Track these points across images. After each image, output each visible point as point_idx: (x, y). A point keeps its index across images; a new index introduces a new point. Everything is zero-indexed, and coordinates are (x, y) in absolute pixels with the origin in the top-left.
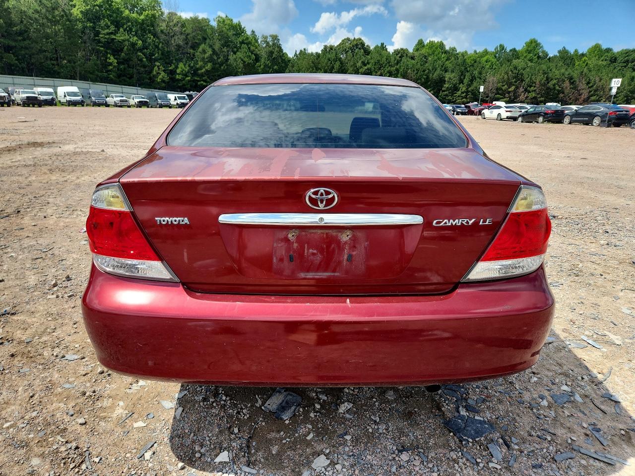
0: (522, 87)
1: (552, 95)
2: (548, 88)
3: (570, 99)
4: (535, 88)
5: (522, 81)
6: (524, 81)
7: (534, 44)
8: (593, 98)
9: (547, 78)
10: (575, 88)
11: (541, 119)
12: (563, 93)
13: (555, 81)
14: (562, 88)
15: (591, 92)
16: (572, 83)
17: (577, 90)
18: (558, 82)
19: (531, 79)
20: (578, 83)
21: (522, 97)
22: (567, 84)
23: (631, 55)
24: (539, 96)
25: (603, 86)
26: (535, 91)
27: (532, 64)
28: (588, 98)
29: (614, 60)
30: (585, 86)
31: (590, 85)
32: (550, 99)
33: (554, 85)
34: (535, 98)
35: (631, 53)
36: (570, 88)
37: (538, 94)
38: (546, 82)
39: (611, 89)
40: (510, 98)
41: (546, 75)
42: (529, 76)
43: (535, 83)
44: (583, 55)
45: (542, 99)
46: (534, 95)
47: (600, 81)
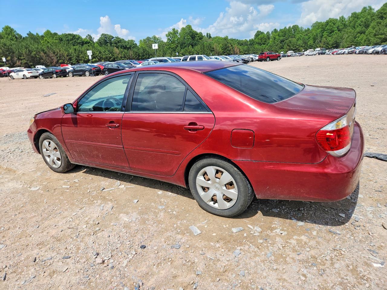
0: (15, 57)
1: (36, 61)
2: (32, 57)
3: (48, 62)
4: (24, 57)
5: (13, 53)
6: (15, 53)
7: (9, 30)
8: (60, 61)
9: (29, 51)
10: (48, 56)
11: (55, 76)
12: (43, 59)
13: (34, 53)
14: (40, 56)
15: (57, 58)
16: (45, 53)
17: (50, 57)
18: (37, 53)
19: (18, 51)
20: (48, 53)
21: (18, 63)
22: (42, 54)
23: (69, 37)
24: (29, 62)
25: (62, 54)
26: (24, 59)
27: (14, 42)
28: (58, 61)
29: (61, 40)
30: (53, 55)
31: (56, 54)
32: (36, 63)
33: (35, 55)
34: (26, 63)
35: (68, 36)
36: (46, 56)
37: (28, 61)
38: (29, 53)
39: (88, 56)
40: (10, 65)
41: (27, 49)
42: (16, 50)
43: (23, 54)
44: (42, 36)
45: (31, 63)
46: (25, 62)
47: (60, 52)
